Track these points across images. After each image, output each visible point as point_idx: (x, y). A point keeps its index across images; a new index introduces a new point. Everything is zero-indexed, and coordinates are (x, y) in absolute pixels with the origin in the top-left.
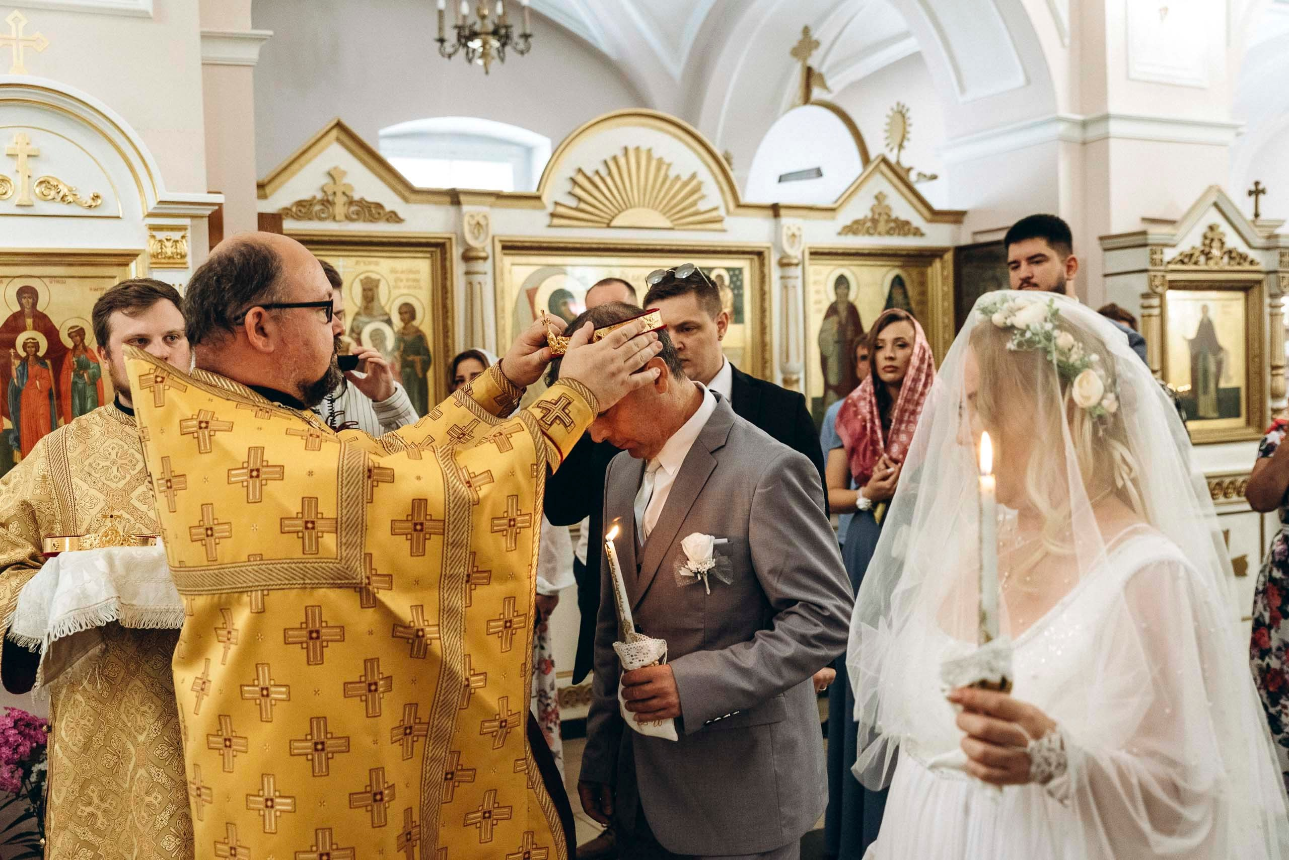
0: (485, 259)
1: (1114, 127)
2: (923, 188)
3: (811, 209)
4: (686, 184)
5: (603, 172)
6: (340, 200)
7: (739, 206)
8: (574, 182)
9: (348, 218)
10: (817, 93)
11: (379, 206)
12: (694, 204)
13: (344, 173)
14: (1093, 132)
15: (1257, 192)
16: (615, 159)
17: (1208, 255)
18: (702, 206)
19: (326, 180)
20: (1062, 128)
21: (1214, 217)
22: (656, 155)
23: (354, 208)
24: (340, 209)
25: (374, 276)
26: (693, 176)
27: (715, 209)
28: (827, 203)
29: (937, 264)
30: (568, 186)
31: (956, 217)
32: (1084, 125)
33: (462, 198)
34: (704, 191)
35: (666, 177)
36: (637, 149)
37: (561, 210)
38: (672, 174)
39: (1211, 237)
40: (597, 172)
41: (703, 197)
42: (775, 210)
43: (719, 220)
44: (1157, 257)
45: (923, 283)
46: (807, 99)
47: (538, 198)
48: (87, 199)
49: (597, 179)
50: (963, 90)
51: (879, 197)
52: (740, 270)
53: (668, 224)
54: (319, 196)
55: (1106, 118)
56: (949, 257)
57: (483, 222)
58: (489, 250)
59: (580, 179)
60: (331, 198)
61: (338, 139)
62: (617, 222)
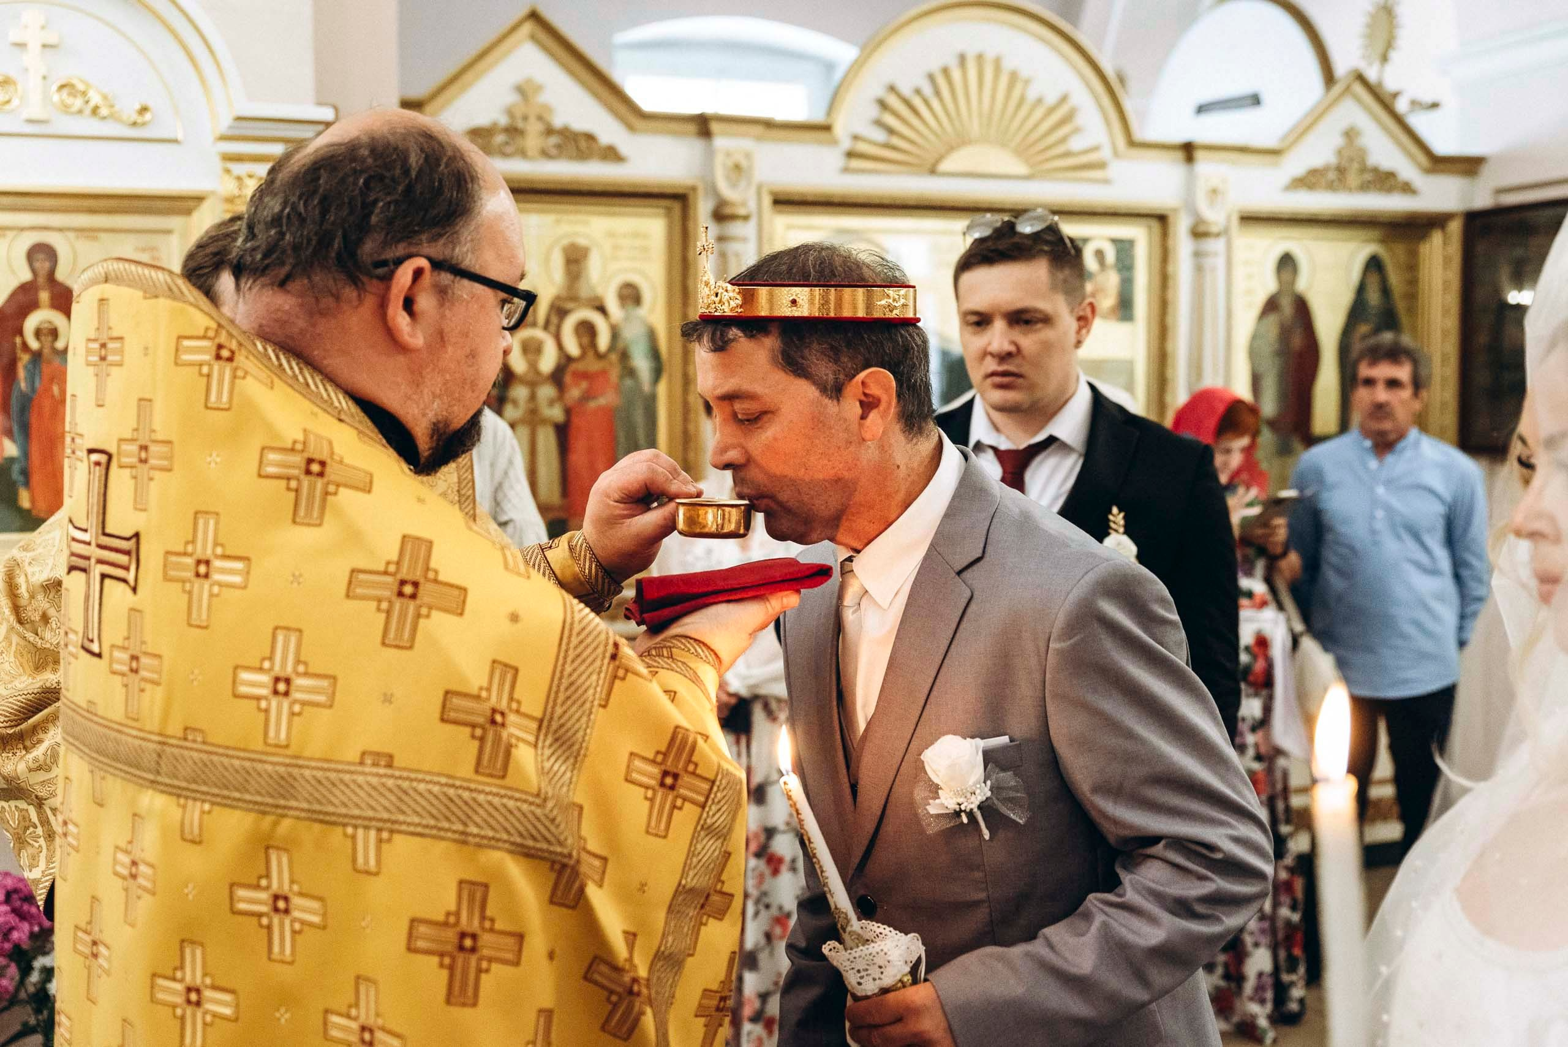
0: (746, 218)
2: (1419, 122)
3: (1243, 150)
4: (1051, 110)
5: (928, 90)
6: (534, 129)
7: (1132, 143)
8: (883, 104)
9: (545, 154)
11: (590, 137)
12: (1063, 140)
13: (539, 88)
16: (946, 71)
18: (1076, 144)
19: (512, 98)
22: (1008, 65)
23: (553, 140)
24: (533, 140)
25: (582, 241)
26: (1064, 99)
27: (1096, 149)
28: (1270, 142)
29: (1437, 238)
30: (874, 111)
31: (1468, 166)
33: (715, 127)
34: (1080, 120)
35: (1022, 100)
36: (980, 58)
37: (862, 147)
38: (1032, 95)
40: (918, 92)
41: (1077, 130)
42: (1188, 150)
43: (1101, 165)
45: (1412, 267)
47: (826, 128)
48: (129, 111)
49: (917, 102)
51: (1350, 134)
52: (1131, 243)
53: (1022, 169)
54: (503, 121)
56: (1455, 227)
57: (744, 163)
58: (752, 205)
59: (893, 101)
60: (520, 124)
61: (533, 38)
62: (945, 166)
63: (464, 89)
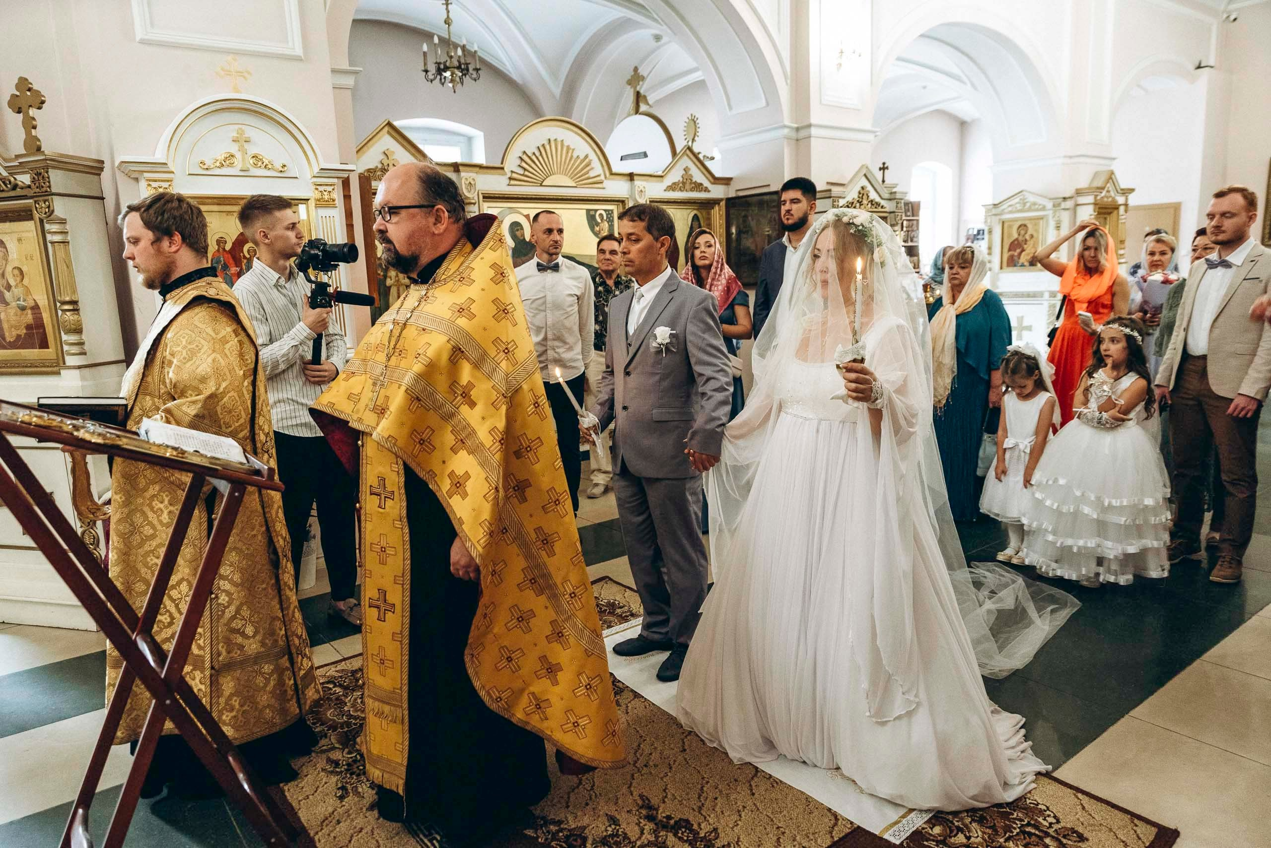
0: (474, 204)
1: (814, 131)
2: (708, 164)
3: (651, 176)
4: (582, 161)
5: (538, 154)
7: (612, 174)
8: (521, 159)
10: (643, 108)
12: (587, 172)
13: (392, 152)
14: (803, 134)
15: (884, 168)
16: (543, 145)
17: (860, 203)
18: (592, 174)
19: (383, 157)
20: (786, 131)
21: (865, 182)
22: (566, 144)
26: (587, 156)
27: (599, 176)
28: (660, 173)
29: (717, 208)
30: (518, 162)
31: (727, 181)
32: (798, 129)
33: (461, 168)
34: (593, 165)
35: (572, 156)
36: (556, 140)
37: (514, 175)
38: (575, 156)
39: (863, 193)
40: (534, 154)
41: (592, 169)
42: (631, 176)
43: (601, 183)
44: (836, 203)
45: (708, 218)
46: (637, 111)
47: (502, 168)
48: (278, 166)
49: (534, 158)
50: (730, 108)
51: (686, 170)
52: (612, 211)
53: (574, 185)
54: (380, 166)
55: (809, 126)
56: (723, 204)
57: (473, 183)
58: (476, 198)
59: (525, 157)
61: (388, 133)
62: (545, 183)
63: (364, 153)
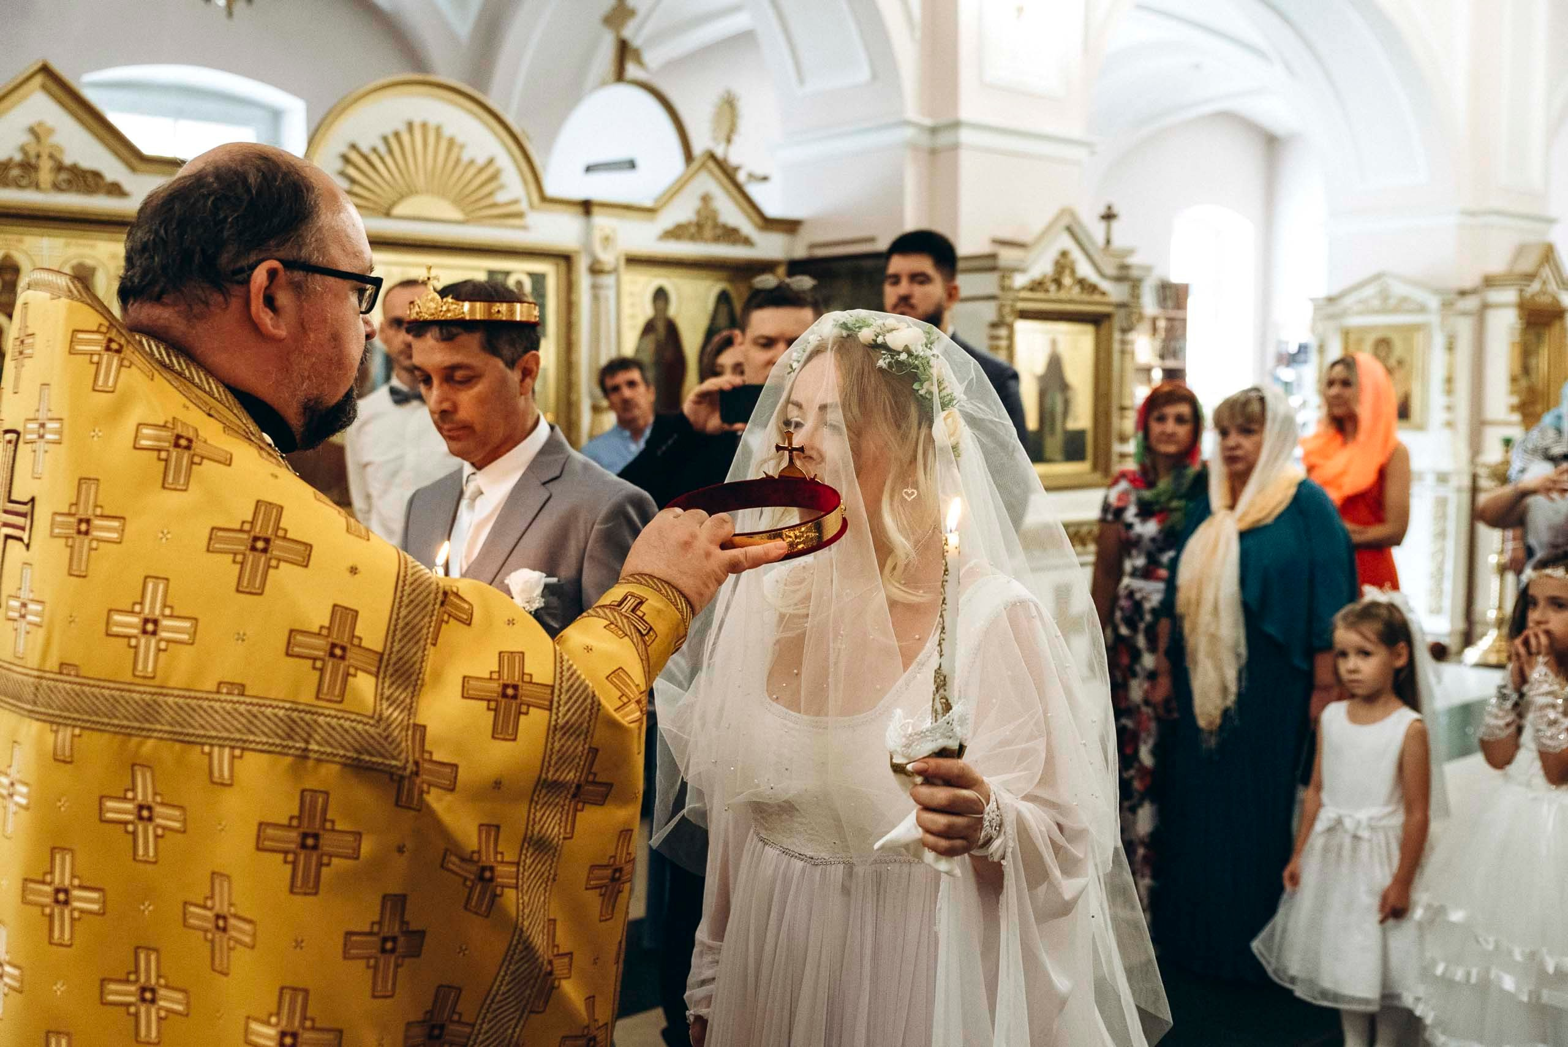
1: (965, 136)
2: (755, 191)
3: (629, 208)
4: (481, 170)
5: (382, 149)
6: (46, 165)
7: (544, 199)
8: (346, 159)
9: (57, 187)
10: (632, 70)
11: (97, 175)
12: (490, 194)
13: (51, 131)
14: (944, 139)
15: (1109, 216)
16: (397, 135)
17: (1058, 282)
18: (501, 197)
19: (26, 138)
20: (909, 133)
21: (1066, 242)
22: (448, 132)
23: (63, 176)
24: (45, 175)
25: (89, 262)
26: (491, 161)
27: (516, 202)
28: (648, 203)
30: (339, 164)
31: (790, 226)
32: (934, 131)
34: (503, 179)
35: (458, 161)
36: (424, 126)
38: (466, 156)
39: (1063, 264)
40: (374, 150)
41: (501, 187)
42: (586, 207)
43: (519, 215)
44: (1007, 282)
46: (620, 76)
49: (374, 159)
50: (801, 81)
51: (706, 199)
52: (543, 276)
53: (460, 217)
54: (18, 157)
55: (956, 125)
59: (354, 156)
60: (33, 161)
61: (44, 87)
62: (397, 211)
